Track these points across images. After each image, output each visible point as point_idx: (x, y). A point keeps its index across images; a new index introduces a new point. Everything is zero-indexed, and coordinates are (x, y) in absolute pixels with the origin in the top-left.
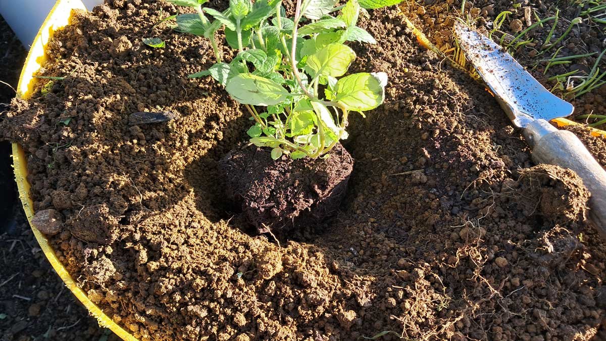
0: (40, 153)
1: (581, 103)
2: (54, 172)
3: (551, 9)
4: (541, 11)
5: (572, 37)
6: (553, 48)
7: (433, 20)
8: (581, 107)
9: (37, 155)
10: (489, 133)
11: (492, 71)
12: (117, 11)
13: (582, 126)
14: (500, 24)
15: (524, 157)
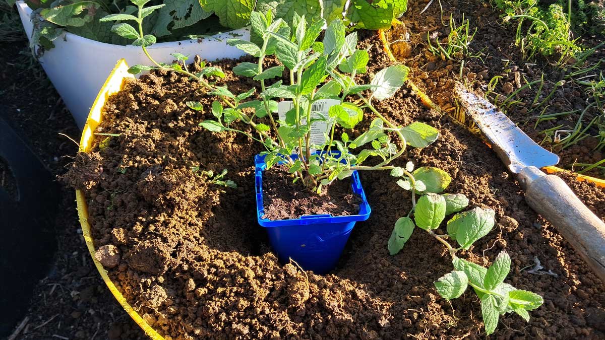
0: (99, 198)
1: (569, 154)
2: (111, 214)
3: (538, 74)
4: (529, 75)
5: (558, 97)
6: (541, 106)
7: (435, 83)
8: (569, 157)
9: (97, 199)
10: (487, 179)
11: (488, 126)
12: (162, 79)
13: (568, 172)
14: (494, 86)
15: (518, 199)
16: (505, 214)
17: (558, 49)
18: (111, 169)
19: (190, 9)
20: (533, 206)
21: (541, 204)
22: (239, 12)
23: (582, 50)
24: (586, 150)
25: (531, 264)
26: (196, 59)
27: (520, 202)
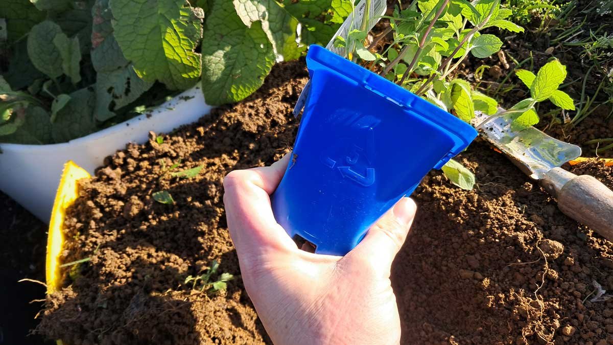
1: (583, 130)
4: (513, 50)
8: (583, 133)
10: (510, 195)
11: (491, 129)
12: (119, 170)
13: (593, 160)
14: (481, 74)
15: (551, 210)
16: (545, 237)
17: (535, 13)
18: (90, 305)
19: (128, 83)
20: (570, 215)
21: (581, 214)
22: (186, 73)
23: (560, 7)
24: (599, 121)
25: (592, 291)
26: (150, 136)
27: (554, 214)
